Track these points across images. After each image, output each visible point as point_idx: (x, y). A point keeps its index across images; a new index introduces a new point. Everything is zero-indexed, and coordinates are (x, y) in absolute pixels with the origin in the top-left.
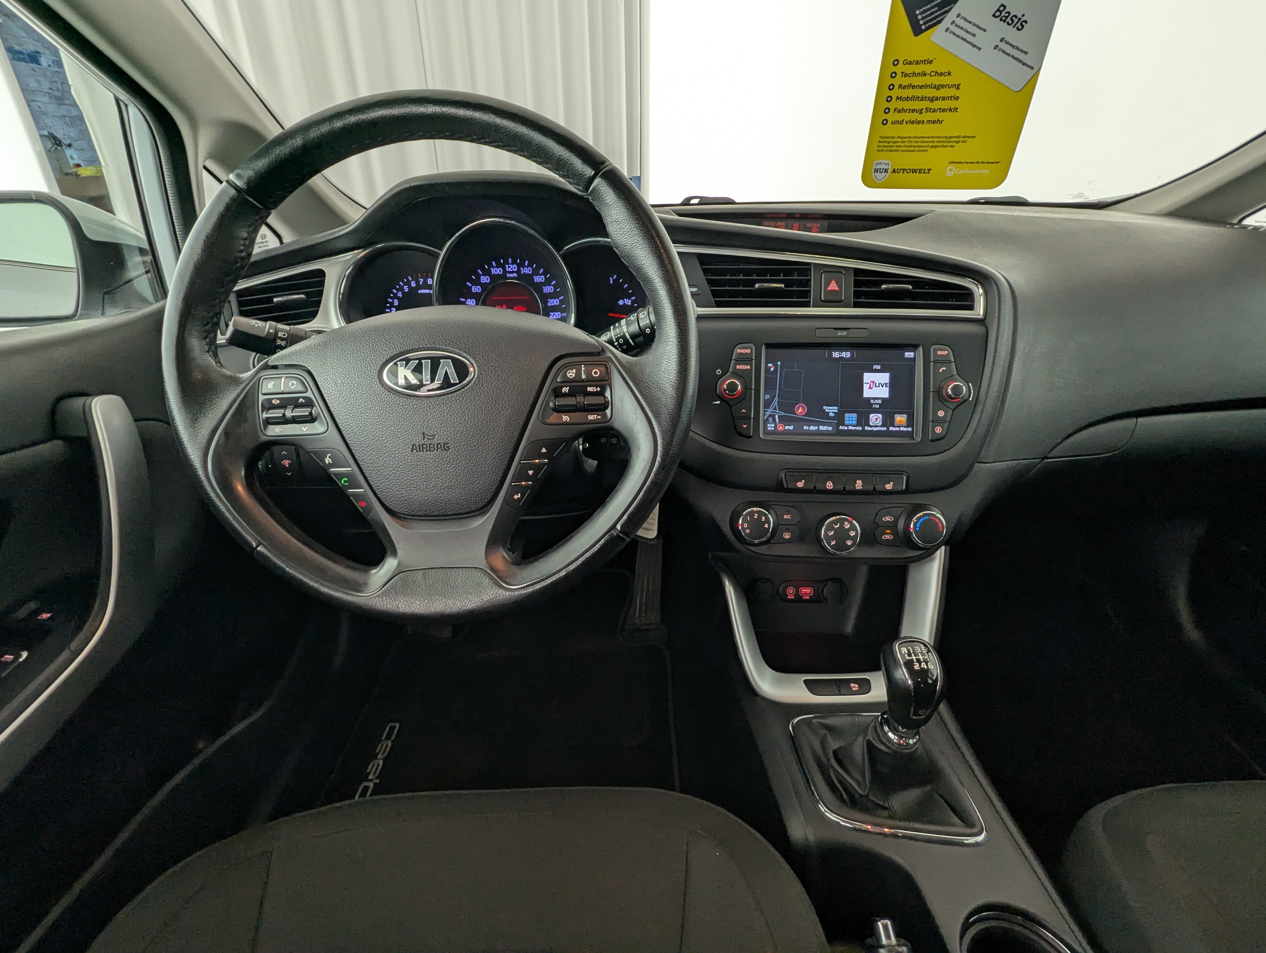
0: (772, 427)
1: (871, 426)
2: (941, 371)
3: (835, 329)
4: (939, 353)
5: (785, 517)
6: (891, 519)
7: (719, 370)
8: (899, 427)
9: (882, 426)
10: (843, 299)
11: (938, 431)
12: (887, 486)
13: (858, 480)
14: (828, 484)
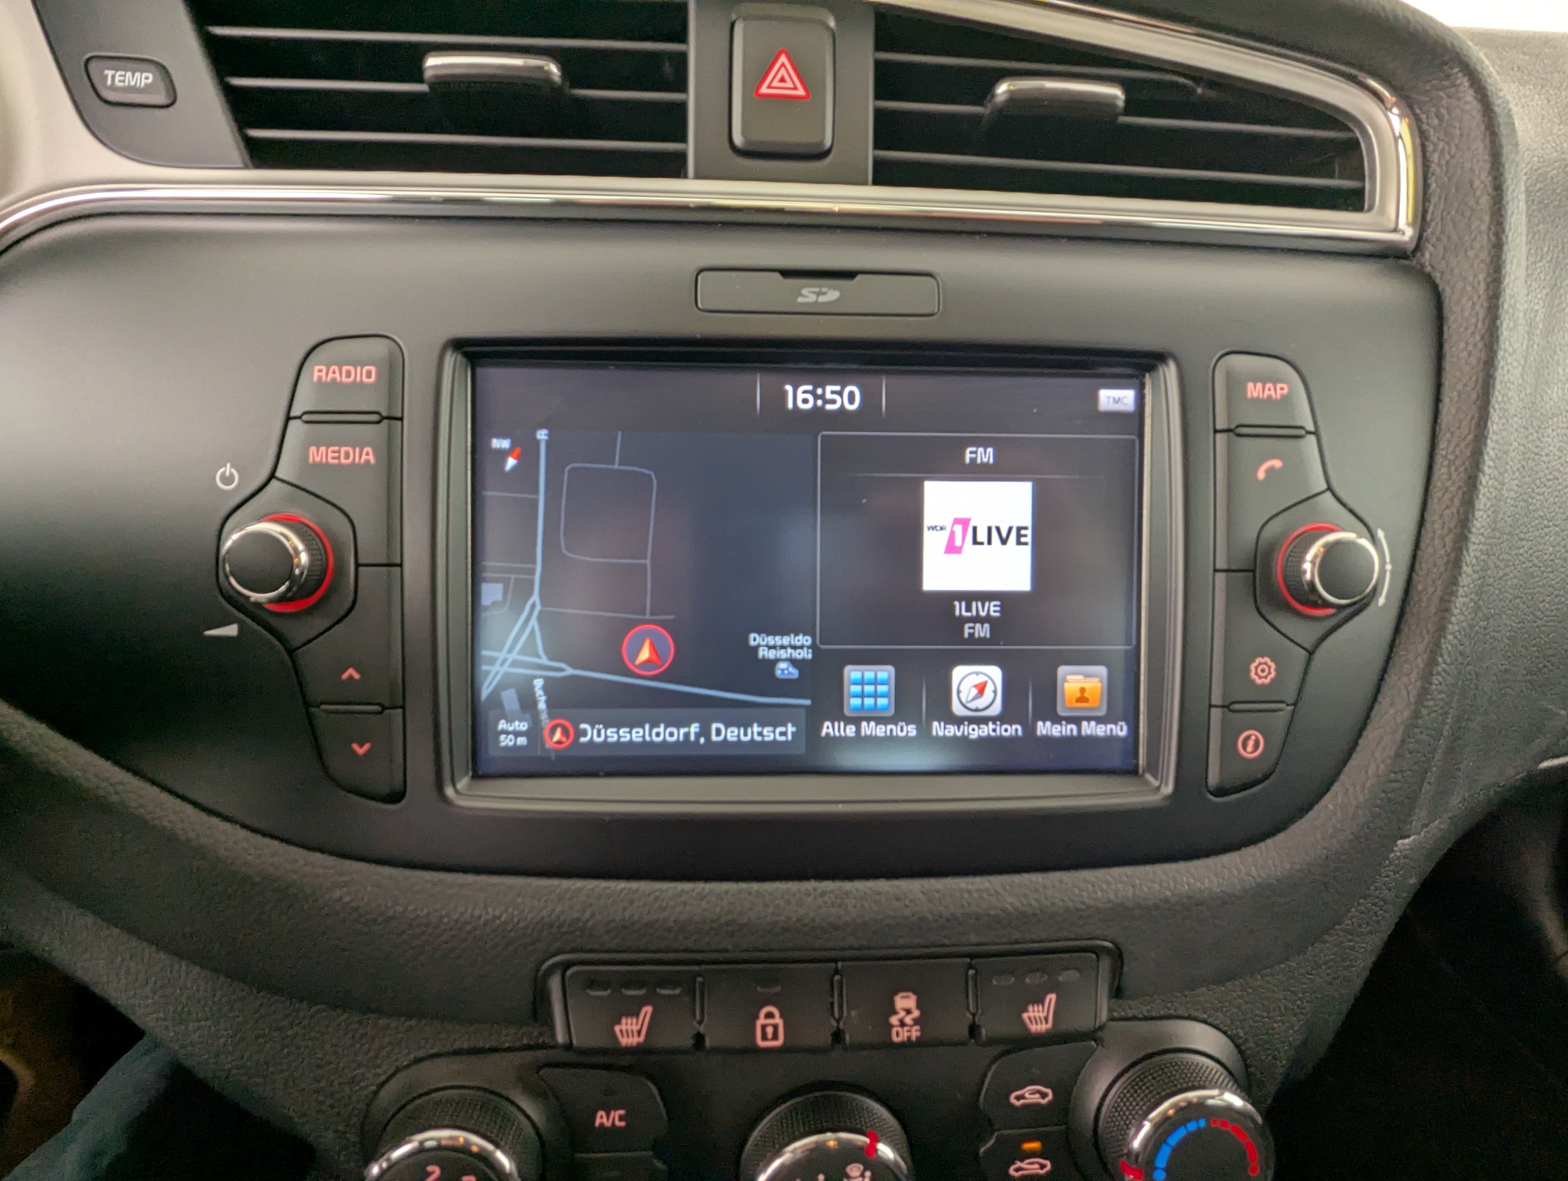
0: (517, 734)
1: (959, 721)
2: (1261, 474)
3: (787, 273)
4: (1254, 390)
5: (601, 1119)
6: (1044, 1096)
7: (228, 469)
8: (1076, 721)
9: (1002, 718)
10: (828, 143)
11: (1250, 748)
12: (1031, 1014)
13: (901, 994)
14: (761, 1021)
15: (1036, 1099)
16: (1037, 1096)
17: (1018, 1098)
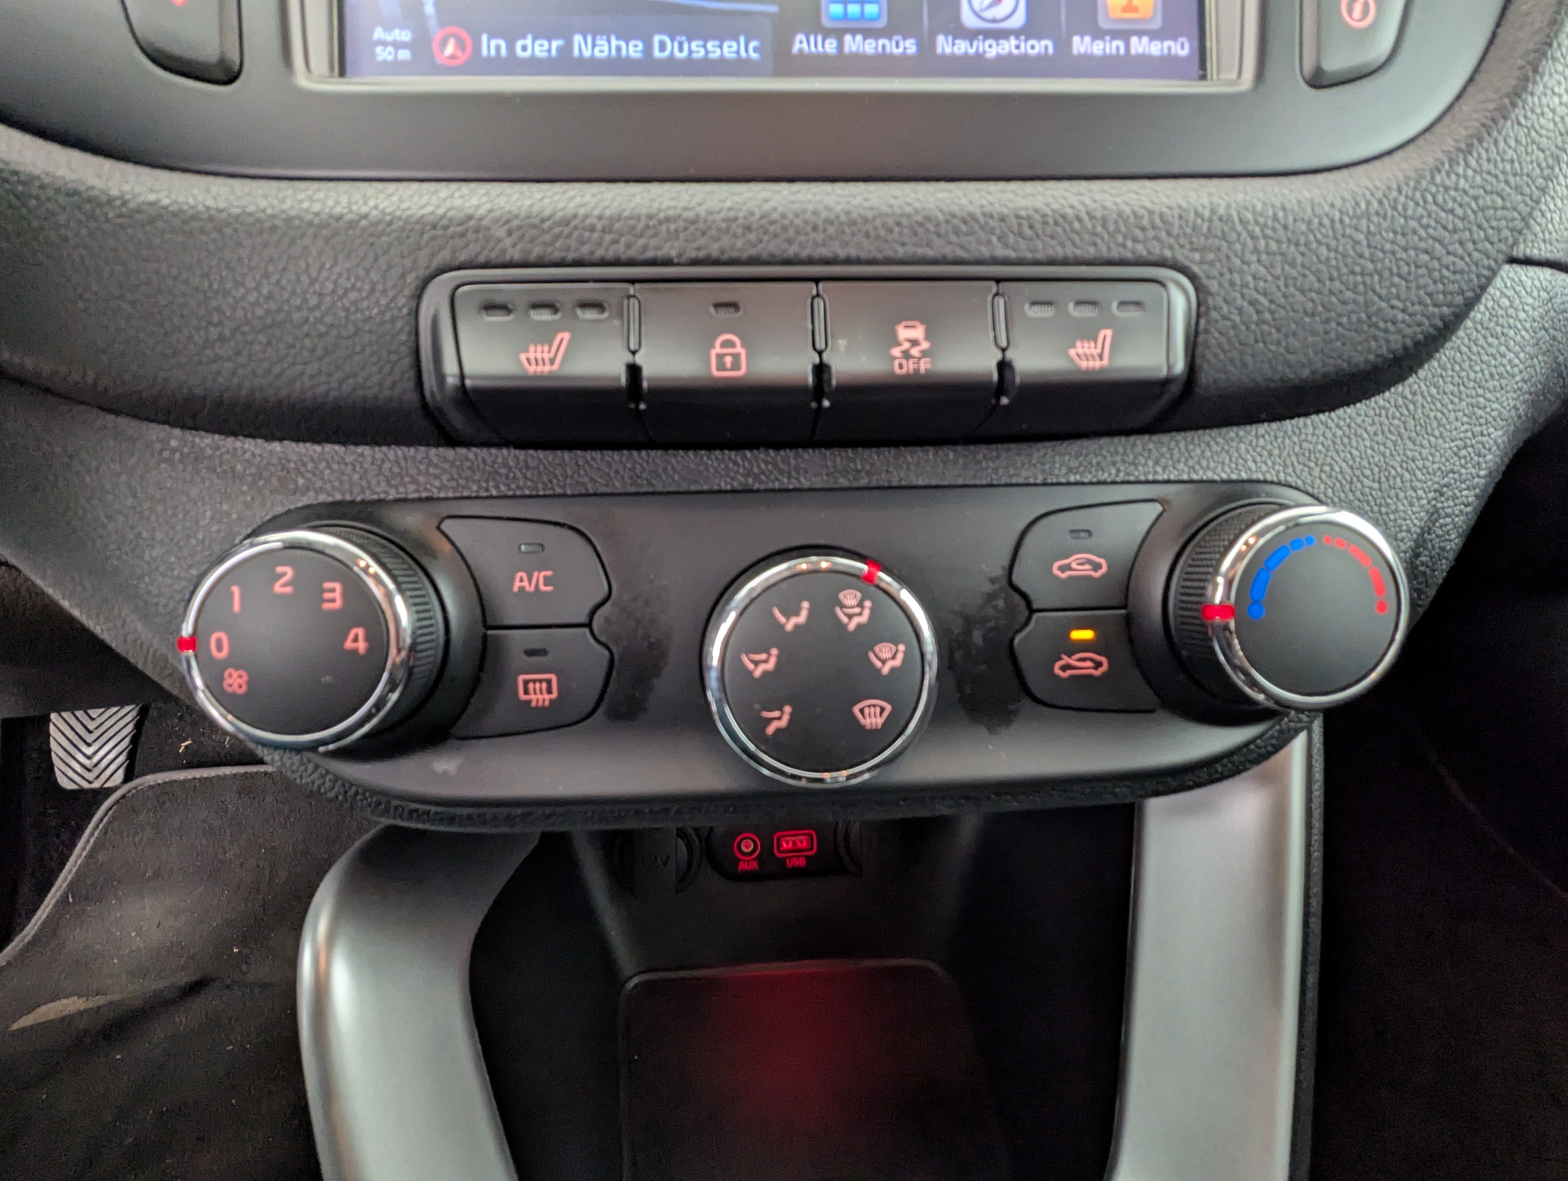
0: (398, 45)
1: (972, 35)
5: (521, 582)
6: (1097, 567)
8: (1125, 35)
9: (1027, 32)
11: (1357, 14)
12: (1080, 351)
13: (904, 323)
14: (717, 350)
15: (1085, 570)
16: (1087, 567)
17: (1063, 569)
